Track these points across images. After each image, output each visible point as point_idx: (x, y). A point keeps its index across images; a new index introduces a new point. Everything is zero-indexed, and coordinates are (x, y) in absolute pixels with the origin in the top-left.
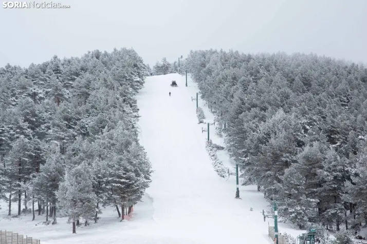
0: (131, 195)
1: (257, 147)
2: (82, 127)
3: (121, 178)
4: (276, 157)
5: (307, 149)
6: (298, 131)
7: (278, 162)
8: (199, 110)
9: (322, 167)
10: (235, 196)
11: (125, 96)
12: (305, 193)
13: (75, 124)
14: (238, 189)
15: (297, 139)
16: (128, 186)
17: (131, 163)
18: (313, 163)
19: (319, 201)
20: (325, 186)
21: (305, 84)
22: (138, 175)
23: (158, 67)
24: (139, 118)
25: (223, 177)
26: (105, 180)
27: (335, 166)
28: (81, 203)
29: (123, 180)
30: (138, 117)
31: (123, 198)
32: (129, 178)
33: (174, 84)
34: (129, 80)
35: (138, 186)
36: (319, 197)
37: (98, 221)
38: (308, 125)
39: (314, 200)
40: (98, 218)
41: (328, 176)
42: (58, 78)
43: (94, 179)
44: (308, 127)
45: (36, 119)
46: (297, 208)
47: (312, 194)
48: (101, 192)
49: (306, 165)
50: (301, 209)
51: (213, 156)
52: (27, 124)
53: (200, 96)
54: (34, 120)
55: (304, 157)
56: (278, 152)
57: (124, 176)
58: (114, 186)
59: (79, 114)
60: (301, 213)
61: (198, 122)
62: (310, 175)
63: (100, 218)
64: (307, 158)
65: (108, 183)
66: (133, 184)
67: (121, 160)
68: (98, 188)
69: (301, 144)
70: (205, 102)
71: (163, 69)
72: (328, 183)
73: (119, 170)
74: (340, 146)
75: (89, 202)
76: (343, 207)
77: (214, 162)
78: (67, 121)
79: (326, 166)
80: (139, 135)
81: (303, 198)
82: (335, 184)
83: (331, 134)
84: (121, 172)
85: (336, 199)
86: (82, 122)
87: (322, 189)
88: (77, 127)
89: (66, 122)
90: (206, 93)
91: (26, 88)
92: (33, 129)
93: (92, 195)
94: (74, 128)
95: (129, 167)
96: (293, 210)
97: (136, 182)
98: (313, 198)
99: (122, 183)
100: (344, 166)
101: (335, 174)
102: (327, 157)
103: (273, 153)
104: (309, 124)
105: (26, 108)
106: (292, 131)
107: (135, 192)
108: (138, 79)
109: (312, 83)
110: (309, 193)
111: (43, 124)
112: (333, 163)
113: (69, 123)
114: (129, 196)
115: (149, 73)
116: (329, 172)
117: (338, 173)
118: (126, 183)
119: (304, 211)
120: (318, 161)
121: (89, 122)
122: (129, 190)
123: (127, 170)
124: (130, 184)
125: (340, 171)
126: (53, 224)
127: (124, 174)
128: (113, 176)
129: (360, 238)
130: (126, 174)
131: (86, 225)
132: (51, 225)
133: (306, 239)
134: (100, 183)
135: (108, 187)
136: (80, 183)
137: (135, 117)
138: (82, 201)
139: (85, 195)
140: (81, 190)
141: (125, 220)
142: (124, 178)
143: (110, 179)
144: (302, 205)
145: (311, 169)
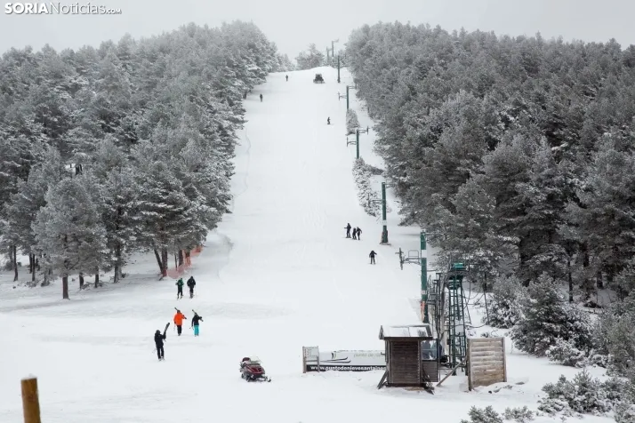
0: (177, 233)
1: (419, 154)
2: (129, 129)
3: (161, 201)
4: (449, 168)
5: (500, 149)
6: (493, 124)
7: (450, 174)
8: (351, 116)
9: (526, 180)
10: (380, 239)
11: (222, 88)
12: (494, 227)
13: (118, 124)
14: (385, 227)
15: (490, 137)
16: (173, 215)
17: (179, 176)
18: (510, 172)
19: (519, 240)
20: (532, 213)
21: (529, 71)
22: (192, 196)
23: (303, 59)
24: (244, 124)
25: (374, 215)
26: (130, 204)
27: (549, 176)
28: (74, 244)
29: (161, 205)
30: (243, 122)
31: (164, 238)
32: (174, 202)
33: (319, 79)
34: (237, 66)
35: (190, 215)
36: (520, 234)
37: (122, 281)
38: (513, 115)
39: (509, 238)
40: (123, 276)
41: (536, 193)
42: (124, 66)
43: (109, 202)
44: (512, 119)
45: (59, 119)
46: (478, 253)
47: (509, 228)
48: (122, 226)
49: (498, 176)
50: (487, 255)
51: (363, 182)
52: (40, 126)
53: (353, 92)
54: (56, 120)
55: (495, 163)
56: (453, 159)
57: (164, 198)
58: (146, 216)
59: (125, 107)
60: (485, 263)
61: (346, 132)
62: (504, 194)
63: (128, 275)
64: (501, 166)
65: (135, 210)
66: (181, 212)
67: (160, 168)
68: (114, 221)
69: (493, 144)
70: (364, 103)
71: (312, 61)
72: (536, 208)
73: (155, 186)
74: (566, 149)
75: (90, 240)
76: (563, 251)
77: (362, 191)
78: (104, 118)
79: (534, 178)
80: (236, 147)
81: (490, 235)
82: (549, 208)
83: (553, 130)
84: (159, 191)
85: (551, 234)
86: (128, 119)
87: (526, 217)
88: (119, 129)
89: (103, 122)
90: (363, 88)
91: (62, 77)
92: (54, 136)
93: (99, 230)
94: (113, 131)
95: (174, 182)
96: (472, 257)
97: (186, 209)
98: (510, 235)
99: (161, 211)
100: (566, 176)
101: (549, 190)
102: (535, 160)
103: (443, 162)
104: (515, 113)
105: (43, 100)
106: (482, 123)
107: (185, 226)
108: (256, 68)
109: (540, 67)
110: (502, 228)
111: (71, 128)
112: (547, 171)
113: (108, 123)
114: (174, 234)
115: (286, 68)
116: (540, 188)
117: (556, 189)
118: (168, 210)
119: (490, 258)
120: (521, 169)
121: (140, 119)
122: (173, 223)
123: (169, 188)
124: (177, 213)
125: (560, 185)
126: (43, 285)
127: (164, 194)
128: (145, 198)
129: (593, 305)
130: (167, 194)
131: (96, 287)
132: (38, 286)
133: (446, 285)
134: (120, 210)
135: (135, 218)
136: (73, 207)
137: (236, 121)
138: (76, 238)
139: (81, 228)
140: (75, 219)
141: (168, 278)
142: (164, 201)
143: (139, 203)
144: (489, 247)
145: (507, 183)
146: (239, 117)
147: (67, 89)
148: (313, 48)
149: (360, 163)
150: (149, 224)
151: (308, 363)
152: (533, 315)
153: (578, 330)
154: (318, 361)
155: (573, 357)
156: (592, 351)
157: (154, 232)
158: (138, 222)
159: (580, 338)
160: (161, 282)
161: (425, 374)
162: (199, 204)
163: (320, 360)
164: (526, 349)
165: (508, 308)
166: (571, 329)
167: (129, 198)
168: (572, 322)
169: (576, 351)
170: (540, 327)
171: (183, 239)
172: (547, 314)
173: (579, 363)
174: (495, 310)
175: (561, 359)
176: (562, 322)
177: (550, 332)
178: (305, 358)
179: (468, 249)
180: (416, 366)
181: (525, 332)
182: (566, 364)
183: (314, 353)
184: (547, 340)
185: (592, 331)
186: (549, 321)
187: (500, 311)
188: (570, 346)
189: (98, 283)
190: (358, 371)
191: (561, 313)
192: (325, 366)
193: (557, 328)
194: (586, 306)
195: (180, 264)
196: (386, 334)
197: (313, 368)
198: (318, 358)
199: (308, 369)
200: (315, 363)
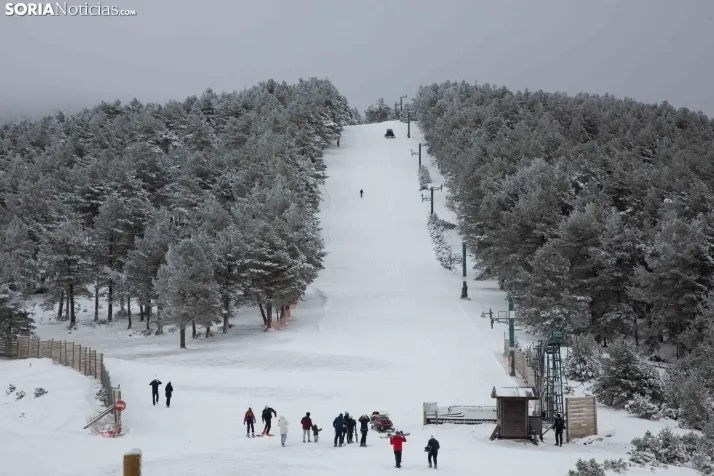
0: (281, 288)
1: (497, 217)
2: (224, 186)
3: (266, 260)
4: (526, 230)
5: (574, 215)
6: (565, 190)
7: (528, 238)
8: (422, 170)
9: (597, 245)
10: (460, 293)
11: (304, 145)
12: (569, 287)
13: (214, 181)
14: (465, 283)
15: (562, 202)
16: (277, 273)
17: (283, 237)
18: (584, 237)
19: (591, 299)
20: (602, 275)
21: (589, 131)
22: (295, 255)
23: (372, 112)
24: (326, 180)
25: (450, 268)
26: (238, 263)
27: (618, 242)
28: (192, 299)
29: (268, 264)
30: (324, 177)
31: (269, 294)
32: (278, 260)
33: (390, 134)
34: (316, 123)
35: (293, 273)
36: (591, 293)
37: (229, 331)
38: (582, 182)
39: (582, 298)
40: (230, 326)
41: (607, 257)
42: (208, 120)
43: (220, 260)
44: (581, 185)
45: (157, 175)
46: (554, 311)
47: (581, 289)
48: (232, 282)
49: (571, 241)
50: (562, 313)
51: (437, 237)
52: (140, 182)
53: (424, 149)
54: (154, 176)
55: (570, 229)
56: (529, 222)
57: (270, 257)
58: (252, 273)
59: (221, 165)
60: (560, 319)
61: (419, 187)
62: (577, 257)
63: (234, 326)
64: (574, 230)
65: (243, 268)
66: (285, 270)
67: (266, 230)
68: (226, 276)
69: (566, 210)
70: (434, 158)
71: (379, 115)
72: (606, 271)
73: (262, 247)
74: (632, 214)
75: (206, 296)
76: (631, 309)
77: (438, 246)
78: (201, 176)
79: (605, 243)
80: (321, 202)
81: (565, 295)
82: (618, 271)
83: (619, 196)
84: (265, 251)
85: (620, 296)
86: (224, 178)
87: (597, 279)
88: (216, 186)
89: (200, 179)
90: (435, 146)
91: (153, 132)
92: (151, 190)
93: (213, 287)
94: (210, 188)
95: (279, 242)
96: (548, 314)
97: (290, 267)
98: (583, 295)
99: (267, 268)
100: (634, 241)
101: (618, 254)
102: (606, 226)
103: (520, 224)
104: (584, 180)
105: (142, 158)
106: (555, 190)
107: (288, 283)
108: (332, 124)
109: (599, 128)
110: (576, 288)
111: (167, 183)
112: (617, 237)
113: (204, 180)
114: (278, 289)
115: (356, 121)
116: (610, 252)
117: (624, 253)
118: (272, 268)
119: (565, 315)
120: (594, 234)
121: (234, 178)
122: (278, 279)
123: (274, 247)
124: (281, 270)
125: (628, 250)
126: (157, 333)
127: (269, 253)
128: (252, 256)
129: (658, 359)
130: (272, 253)
131: (207, 336)
132: (153, 335)
133: (546, 350)
134: (230, 268)
135: (244, 275)
136: (191, 265)
137: (318, 177)
138: (194, 295)
139: (200, 285)
140: (193, 276)
141: (271, 329)
142: (270, 260)
143: (247, 261)
144: (564, 306)
145: (580, 248)
146: (320, 172)
147: (158, 143)
148: (382, 101)
149: (433, 218)
150: (256, 280)
151: (428, 417)
152: (613, 372)
153: (651, 387)
154: (436, 415)
155: (649, 411)
156: (664, 405)
157: (261, 288)
158: (246, 278)
159: (654, 393)
160: (266, 334)
161: (531, 428)
162: (301, 263)
163: (439, 414)
164: (606, 403)
165: (585, 363)
166: (645, 385)
167: (238, 256)
168: (646, 378)
169: (651, 405)
170: (618, 383)
171: (286, 294)
172: (625, 371)
173: (654, 416)
174: (573, 365)
175: (638, 412)
176: (637, 379)
177: (626, 387)
178: (425, 413)
179: (544, 307)
180: (524, 422)
181: (604, 387)
182: (643, 417)
183: (433, 408)
184: (624, 394)
185: (663, 387)
186: (626, 378)
187: (578, 366)
188: (646, 401)
189: (209, 334)
190: (470, 424)
191: (637, 371)
192: (442, 420)
193: (633, 384)
194: (651, 359)
195: (281, 317)
196: (499, 394)
197: (432, 421)
198: (436, 412)
199: (428, 421)
200: (434, 417)
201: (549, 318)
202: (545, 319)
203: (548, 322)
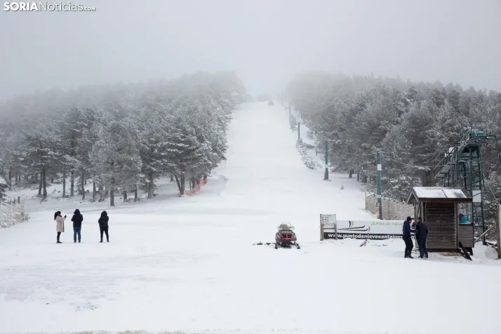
0: (192, 164)
3: (180, 142)
4: (373, 127)
8: (291, 118)
10: (324, 177)
14: (327, 169)
16: (188, 152)
17: (194, 127)
18: (420, 125)
19: (429, 169)
20: (439, 151)
22: (201, 139)
26: (159, 145)
27: (451, 125)
28: (118, 167)
29: (180, 145)
31: (182, 168)
32: (190, 143)
35: (200, 152)
36: (430, 164)
37: (153, 197)
39: (423, 168)
41: (441, 137)
43: (144, 143)
44: (408, 100)
46: (401, 178)
48: (154, 159)
49: (412, 127)
50: (407, 180)
51: (303, 152)
55: (410, 119)
56: (375, 120)
57: (183, 140)
58: (169, 152)
60: (406, 185)
63: (158, 195)
64: (413, 119)
65: (163, 149)
66: (194, 150)
68: (148, 155)
70: (298, 113)
73: (177, 132)
75: (129, 164)
77: (303, 156)
81: (409, 166)
84: (179, 135)
87: (434, 154)
95: (189, 129)
96: (397, 181)
97: (197, 148)
99: (180, 148)
101: (450, 134)
103: (369, 123)
107: (196, 160)
112: (448, 121)
114: (189, 164)
116: (444, 133)
118: (185, 148)
120: (429, 122)
122: (189, 157)
123: (186, 133)
124: (191, 150)
125: (458, 131)
126: (99, 201)
127: (183, 137)
128: (169, 140)
130: (184, 137)
131: (135, 201)
134: (152, 149)
135: (163, 154)
136: (118, 141)
138: (119, 163)
139: (124, 156)
140: (119, 150)
141: (185, 195)
142: (183, 142)
143: (165, 143)
144: (408, 174)
145: (418, 133)
146: (228, 116)
149: (300, 142)
150: (172, 157)
151: (326, 231)
154: (335, 228)
157: (176, 164)
158: (165, 157)
160: (180, 199)
162: (206, 145)
163: (338, 227)
167: (157, 142)
171: (195, 168)
178: (322, 225)
179: (393, 176)
183: (331, 221)
189: (137, 199)
190: (375, 239)
192: (342, 234)
195: (193, 188)
196: (420, 195)
197: (330, 236)
198: (335, 225)
199: (325, 236)
200: (333, 231)
201: (397, 184)
202: (394, 184)
203: (397, 187)
